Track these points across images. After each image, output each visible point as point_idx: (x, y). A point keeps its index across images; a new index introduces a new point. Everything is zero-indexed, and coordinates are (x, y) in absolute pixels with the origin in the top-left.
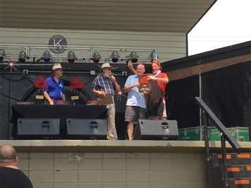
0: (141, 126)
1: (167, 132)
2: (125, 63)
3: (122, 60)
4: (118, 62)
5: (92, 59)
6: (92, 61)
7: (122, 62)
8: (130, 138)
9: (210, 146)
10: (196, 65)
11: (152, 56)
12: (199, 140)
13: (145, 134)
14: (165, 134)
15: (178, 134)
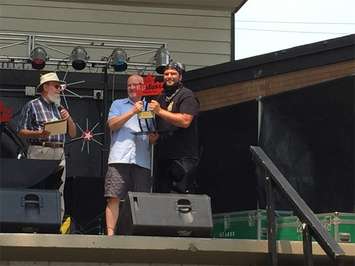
0: (134, 206)
1: (189, 219)
2: (100, 71)
3: (93, 65)
4: (86, 70)
5: (29, 61)
6: (29, 67)
7: (94, 71)
8: (111, 232)
9: (280, 251)
10: (252, 79)
11: (158, 57)
12: (256, 238)
13: (140, 223)
14: (186, 224)
15: (212, 225)
